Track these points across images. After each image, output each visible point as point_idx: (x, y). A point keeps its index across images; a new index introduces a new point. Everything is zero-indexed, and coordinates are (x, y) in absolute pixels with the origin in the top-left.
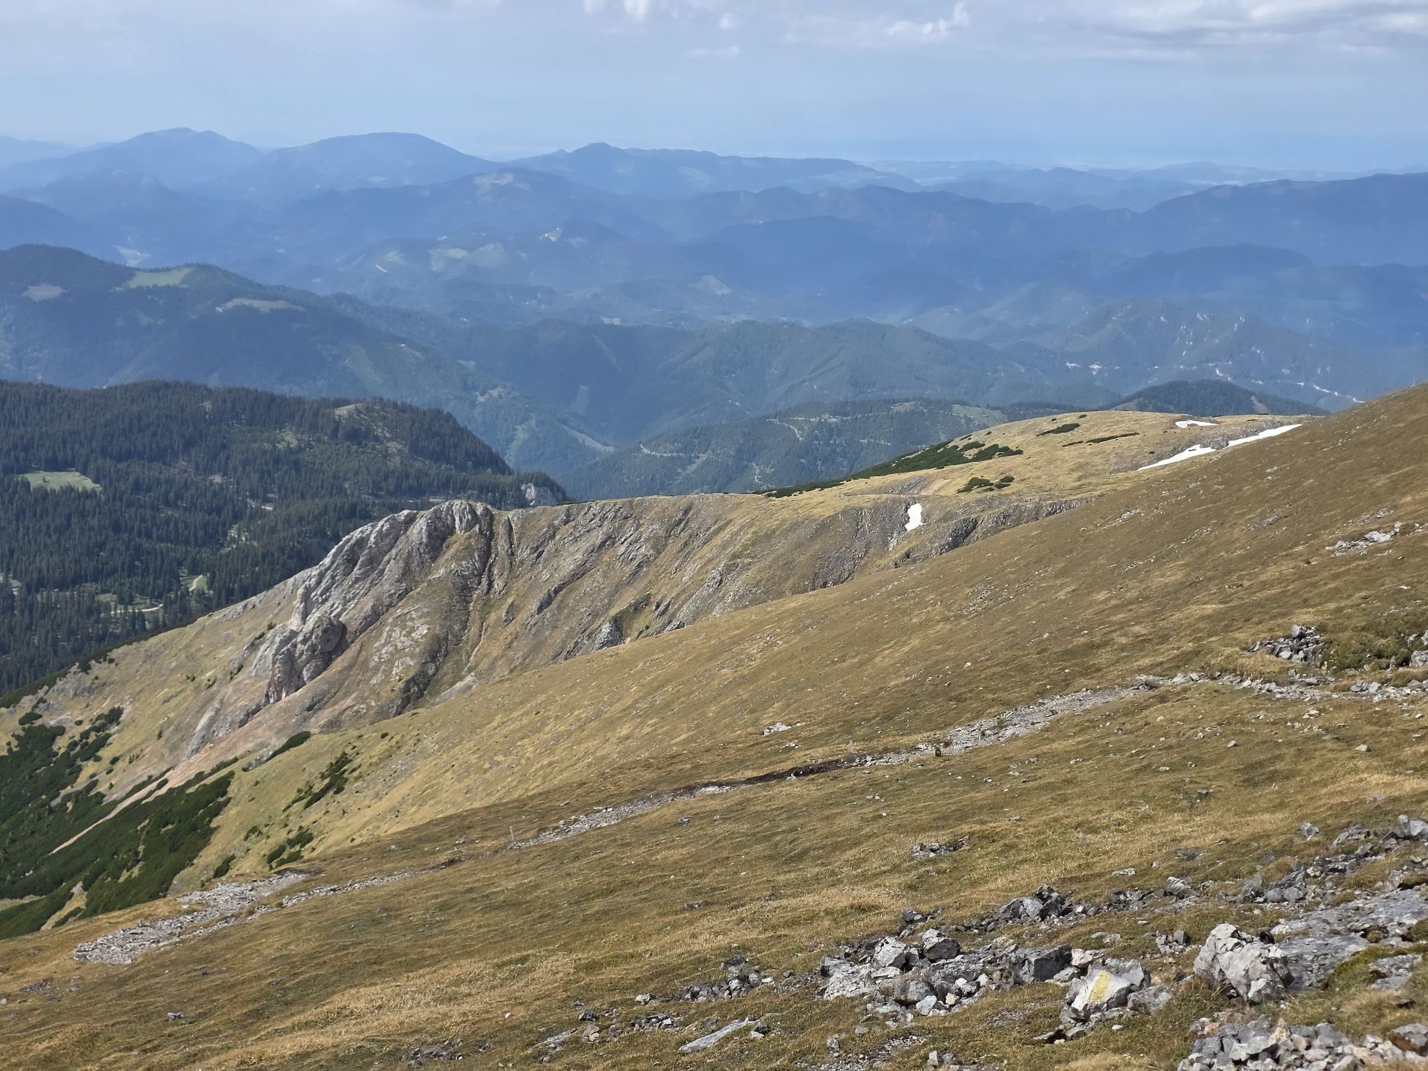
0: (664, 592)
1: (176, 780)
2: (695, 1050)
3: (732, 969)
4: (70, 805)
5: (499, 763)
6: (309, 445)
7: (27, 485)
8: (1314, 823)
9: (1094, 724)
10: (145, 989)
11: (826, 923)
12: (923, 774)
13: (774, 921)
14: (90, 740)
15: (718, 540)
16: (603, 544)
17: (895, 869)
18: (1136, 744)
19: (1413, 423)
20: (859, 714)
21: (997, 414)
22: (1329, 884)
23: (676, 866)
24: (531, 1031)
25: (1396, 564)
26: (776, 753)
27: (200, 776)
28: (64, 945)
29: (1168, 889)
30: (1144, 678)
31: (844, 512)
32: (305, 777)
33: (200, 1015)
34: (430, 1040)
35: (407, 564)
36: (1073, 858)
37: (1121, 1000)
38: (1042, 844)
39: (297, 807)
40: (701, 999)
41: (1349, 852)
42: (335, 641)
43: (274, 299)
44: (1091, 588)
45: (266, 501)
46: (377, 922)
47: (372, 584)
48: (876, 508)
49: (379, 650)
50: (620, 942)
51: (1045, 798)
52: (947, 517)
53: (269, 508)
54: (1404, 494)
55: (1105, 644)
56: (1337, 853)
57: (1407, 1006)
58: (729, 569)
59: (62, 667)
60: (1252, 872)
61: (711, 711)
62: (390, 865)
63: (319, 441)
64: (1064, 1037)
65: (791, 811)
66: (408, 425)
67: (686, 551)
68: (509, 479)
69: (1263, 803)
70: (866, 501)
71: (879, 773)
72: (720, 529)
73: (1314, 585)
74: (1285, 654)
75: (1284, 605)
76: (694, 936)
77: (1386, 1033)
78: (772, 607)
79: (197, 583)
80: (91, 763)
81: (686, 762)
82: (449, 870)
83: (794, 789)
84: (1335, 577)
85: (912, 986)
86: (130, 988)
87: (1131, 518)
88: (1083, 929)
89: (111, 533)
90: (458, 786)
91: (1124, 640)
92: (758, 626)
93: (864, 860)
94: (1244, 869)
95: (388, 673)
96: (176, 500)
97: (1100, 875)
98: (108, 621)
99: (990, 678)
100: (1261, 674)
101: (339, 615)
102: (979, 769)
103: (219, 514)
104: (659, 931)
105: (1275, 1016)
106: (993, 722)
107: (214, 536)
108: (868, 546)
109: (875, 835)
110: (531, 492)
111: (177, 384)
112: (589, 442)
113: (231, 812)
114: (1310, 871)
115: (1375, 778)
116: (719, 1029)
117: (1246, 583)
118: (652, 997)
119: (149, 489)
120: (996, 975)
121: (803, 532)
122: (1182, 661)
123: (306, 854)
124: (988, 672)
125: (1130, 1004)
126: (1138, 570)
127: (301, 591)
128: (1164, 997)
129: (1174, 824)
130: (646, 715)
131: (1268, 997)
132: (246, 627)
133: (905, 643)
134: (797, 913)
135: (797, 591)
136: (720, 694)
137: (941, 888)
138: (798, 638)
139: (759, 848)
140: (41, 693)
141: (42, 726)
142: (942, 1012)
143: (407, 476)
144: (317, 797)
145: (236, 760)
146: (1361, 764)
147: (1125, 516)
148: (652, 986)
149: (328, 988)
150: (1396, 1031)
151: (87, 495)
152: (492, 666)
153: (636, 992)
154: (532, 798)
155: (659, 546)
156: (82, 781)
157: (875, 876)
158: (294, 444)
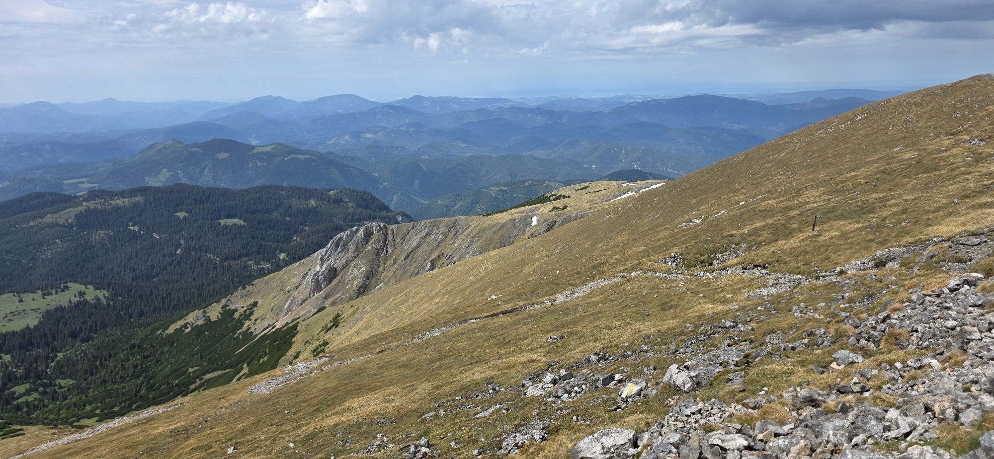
0: (449, 251)
1: (278, 325)
2: (482, 417)
3: (489, 386)
4: (241, 336)
5: (393, 314)
6: (320, 205)
7: (220, 224)
8: (691, 324)
9: (605, 291)
10: (276, 403)
11: (520, 367)
12: (548, 311)
13: (501, 367)
14: (247, 313)
15: (466, 232)
16: (426, 235)
17: (542, 346)
18: (622, 298)
19: (703, 181)
20: (522, 291)
21: (561, 184)
22: (701, 346)
23: (464, 349)
24: (419, 412)
25: (705, 230)
26: (494, 306)
27: (287, 324)
28: (244, 388)
29: (642, 349)
30: (621, 274)
31: (510, 221)
32: (325, 322)
33: (297, 411)
34: (382, 417)
35: (357, 246)
36: (604, 339)
37: (639, 393)
38: (593, 335)
39: (322, 333)
40: (479, 397)
41: (705, 334)
42: (333, 274)
43: (305, 154)
44: (596, 243)
45: (306, 226)
46: (357, 374)
47: (345, 254)
48: (521, 218)
49: (348, 276)
50: (447, 377)
51: (592, 318)
52: (546, 220)
53: (307, 228)
54: (702, 206)
55: (606, 263)
56: (701, 334)
57: (743, 391)
58: (471, 242)
59: (235, 288)
60: (671, 342)
61: (467, 292)
62: (359, 353)
63: (324, 204)
64: (620, 408)
65: (502, 327)
66: (355, 197)
67: (456, 236)
68: (391, 214)
69: (669, 317)
70: (517, 216)
71: (532, 312)
72: (467, 228)
73: (677, 239)
74: (670, 263)
75: (667, 246)
76: (473, 374)
77: (738, 402)
78: (486, 255)
79: (282, 256)
80: (247, 321)
81: (461, 311)
82: (381, 354)
83: (502, 319)
84: (684, 236)
85: (559, 391)
86: (270, 403)
87: (609, 218)
88: (616, 366)
89: (251, 240)
90: (379, 323)
91: (613, 261)
92: (482, 262)
93: (531, 344)
94: (668, 342)
95: (352, 284)
96: (274, 226)
97: (616, 345)
98: (251, 270)
99: (567, 276)
100: (662, 271)
101: (334, 265)
102: (567, 309)
103: (289, 231)
104: (460, 373)
105: (695, 396)
106: (570, 292)
107: (288, 239)
108: (519, 232)
109: (533, 334)
110: (400, 218)
111: (272, 186)
112: (419, 200)
113: (299, 336)
114: (692, 341)
115: (707, 306)
116: (489, 409)
117: (653, 239)
118: (462, 398)
119: (264, 224)
120: (588, 385)
121: (495, 228)
122: (634, 268)
123: (326, 350)
124: (566, 274)
125: (642, 395)
126: (612, 236)
127: (320, 257)
128: (654, 392)
129: (638, 325)
130: (444, 294)
131: (692, 390)
132: (301, 270)
133: (533, 265)
134: (509, 364)
135: (495, 248)
136: (470, 286)
137: (559, 352)
138: (496, 265)
139: (493, 341)
140: (228, 297)
141: (229, 309)
142: (571, 400)
143: (356, 215)
144: (329, 329)
145: (299, 317)
146: (701, 301)
147: (607, 217)
148: (461, 394)
149: (342, 399)
150: (744, 402)
151: (242, 227)
152: (389, 280)
153: (456, 396)
154: (407, 326)
155: (446, 235)
156: (245, 328)
157: (535, 349)
158: (315, 205)
